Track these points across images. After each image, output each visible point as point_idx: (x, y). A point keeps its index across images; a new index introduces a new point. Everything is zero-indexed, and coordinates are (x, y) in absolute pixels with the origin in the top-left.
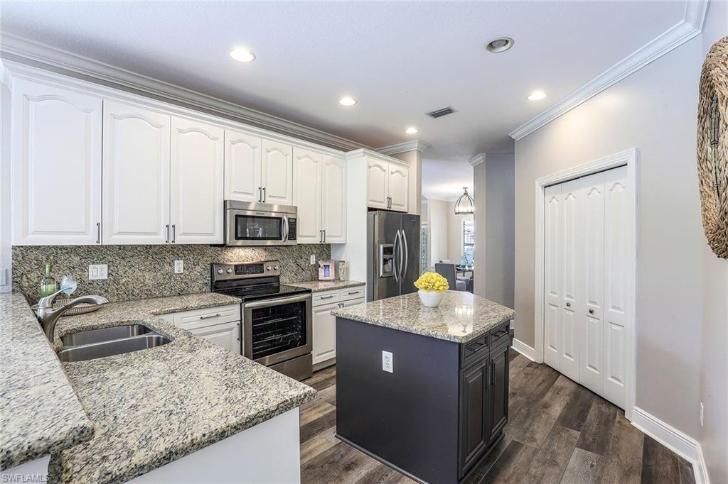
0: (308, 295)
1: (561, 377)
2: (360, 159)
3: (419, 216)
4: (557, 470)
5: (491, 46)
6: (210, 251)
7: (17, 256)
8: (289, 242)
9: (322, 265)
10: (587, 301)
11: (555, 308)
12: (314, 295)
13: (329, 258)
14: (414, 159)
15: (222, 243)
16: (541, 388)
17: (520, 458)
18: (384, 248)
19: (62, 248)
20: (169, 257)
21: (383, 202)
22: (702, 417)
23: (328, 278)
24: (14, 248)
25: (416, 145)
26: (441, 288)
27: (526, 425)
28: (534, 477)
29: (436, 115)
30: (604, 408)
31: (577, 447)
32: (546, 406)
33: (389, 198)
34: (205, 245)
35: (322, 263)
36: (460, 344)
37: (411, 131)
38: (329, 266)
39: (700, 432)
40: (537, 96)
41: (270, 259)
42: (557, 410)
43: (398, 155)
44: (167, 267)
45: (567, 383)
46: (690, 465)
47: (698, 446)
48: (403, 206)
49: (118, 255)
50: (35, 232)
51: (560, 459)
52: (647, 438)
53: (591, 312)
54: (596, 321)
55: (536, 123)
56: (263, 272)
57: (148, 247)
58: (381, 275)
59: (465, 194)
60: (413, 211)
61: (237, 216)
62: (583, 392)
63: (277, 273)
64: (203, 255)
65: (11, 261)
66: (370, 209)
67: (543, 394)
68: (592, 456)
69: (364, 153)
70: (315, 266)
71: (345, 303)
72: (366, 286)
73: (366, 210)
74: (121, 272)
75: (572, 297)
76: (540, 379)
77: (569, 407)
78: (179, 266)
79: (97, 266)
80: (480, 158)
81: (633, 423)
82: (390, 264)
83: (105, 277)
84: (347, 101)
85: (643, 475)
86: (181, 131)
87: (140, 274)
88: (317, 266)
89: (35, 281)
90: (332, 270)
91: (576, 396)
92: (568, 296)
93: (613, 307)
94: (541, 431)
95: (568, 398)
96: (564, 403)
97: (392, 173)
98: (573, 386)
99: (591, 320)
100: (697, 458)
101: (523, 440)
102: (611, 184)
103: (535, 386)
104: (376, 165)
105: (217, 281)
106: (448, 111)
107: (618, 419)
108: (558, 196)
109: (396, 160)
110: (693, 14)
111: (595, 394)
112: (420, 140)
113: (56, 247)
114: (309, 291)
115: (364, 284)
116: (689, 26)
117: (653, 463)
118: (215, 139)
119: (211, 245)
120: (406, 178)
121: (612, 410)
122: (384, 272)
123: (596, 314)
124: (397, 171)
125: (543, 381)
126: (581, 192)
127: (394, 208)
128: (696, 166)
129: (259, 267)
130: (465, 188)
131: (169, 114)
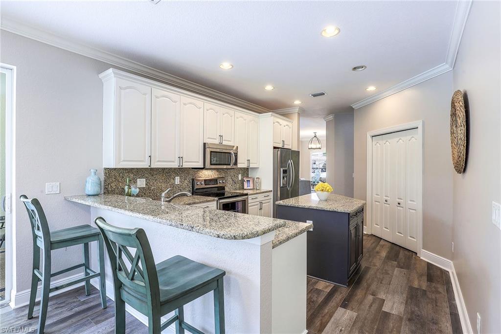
0: (246, 197)
1: (382, 240)
2: (268, 118)
3: (299, 152)
4: (389, 276)
5: (355, 68)
6: (191, 172)
7: (107, 174)
8: (234, 167)
9: (245, 180)
10: (397, 198)
11: (378, 203)
12: (249, 196)
13: (247, 177)
14: (296, 117)
15: (202, 167)
16: (374, 245)
17: (371, 273)
18: (283, 170)
19: (126, 169)
20: (173, 175)
21: (280, 144)
22: (453, 249)
23: (250, 188)
24: (105, 169)
25: (298, 109)
26: (330, 190)
27: (370, 260)
28: (380, 278)
29: (315, 96)
30: (406, 252)
31: (397, 267)
32: (378, 253)
33: (283, 141)
34: (190, 168)
35: (245, 179)
36: (349, 214)
37: (297, 102)
38: (249, 181)
39: (453, 257)
40: (371, 89)
41: (220, 176)
42: (384, 254)
43: (286, 115)
44: (172, 180)
45: (386, 243)
46: (448, 272)
47: (452, 262)
48: (289, 145)
49: (150, 173)
50: (124, 161)
51: (390, 272)
52: (428, 263)
53: (399, 204)
54: (401, 208)
55: (368, 101)
56: (217, 184)
57: (164, 169)
58: (282, 185)
59: (315, 137)
60: (295, 149)
61: (211, 152)
62: (395, 247)
63: (223, 185)
64: (188, 174)
65: (104, 176)
66: (275, 148)
67: (375, 248)
68: (404, 271)
69: (272, 115)
70: (241, 181)
71: (263, 202)
72: (272, 192)
73: (273, 148)
74: (151, 183)
75: (388, 197)
76: (372, 241)
77: (389, 252)
78: (177, 180)
79: (141, 179)
80: (331, 117)
81: (421, 258)
82: (285, 179)
83: (145, 186)
84: (269, 88)
85: (427, 276)
86: (185, 104)
87: (160, 184)
88: (243, 181)
89: (114, 188)
90: (251, 182)
91: (391, 249)
92: (386, 196)
93: (411, 201)
94: (378, 262)
95: (388, 249)
96: (386, 252)
97: (284, 126)
98: (390, 244)
99: (399, 208)
100: (451, 269)
101: (371, 265)
102: (409, 137)
103: (370, 245)
104: (277, 122)
105: (197, 189)
106: (323, 94)
107: (414, 256)
108: (380, 142)
109: (284, 118)
110: (450, 60)
111: (401, 247)
112: (300, 107)
113: (123, 169)
114: (247, 195)
115: (271, 191)
116: (447, 66)
117: (431, 272)
118: (200, 108)
119: (192, 168)
120: (291, 129)
121: (411, 253)
122: (283, 184)
123: (401, 205)
124: (287, 125)
125: (374, 242)
126: (393, 141)
127: (286, 147)
128: (450, 135)
129: (215, 181)
130: (315, 133)
131: (180, 95)
